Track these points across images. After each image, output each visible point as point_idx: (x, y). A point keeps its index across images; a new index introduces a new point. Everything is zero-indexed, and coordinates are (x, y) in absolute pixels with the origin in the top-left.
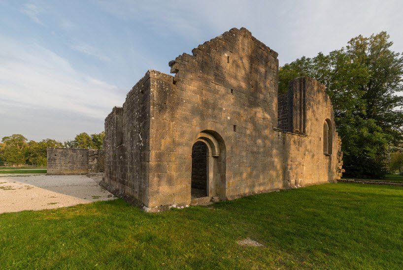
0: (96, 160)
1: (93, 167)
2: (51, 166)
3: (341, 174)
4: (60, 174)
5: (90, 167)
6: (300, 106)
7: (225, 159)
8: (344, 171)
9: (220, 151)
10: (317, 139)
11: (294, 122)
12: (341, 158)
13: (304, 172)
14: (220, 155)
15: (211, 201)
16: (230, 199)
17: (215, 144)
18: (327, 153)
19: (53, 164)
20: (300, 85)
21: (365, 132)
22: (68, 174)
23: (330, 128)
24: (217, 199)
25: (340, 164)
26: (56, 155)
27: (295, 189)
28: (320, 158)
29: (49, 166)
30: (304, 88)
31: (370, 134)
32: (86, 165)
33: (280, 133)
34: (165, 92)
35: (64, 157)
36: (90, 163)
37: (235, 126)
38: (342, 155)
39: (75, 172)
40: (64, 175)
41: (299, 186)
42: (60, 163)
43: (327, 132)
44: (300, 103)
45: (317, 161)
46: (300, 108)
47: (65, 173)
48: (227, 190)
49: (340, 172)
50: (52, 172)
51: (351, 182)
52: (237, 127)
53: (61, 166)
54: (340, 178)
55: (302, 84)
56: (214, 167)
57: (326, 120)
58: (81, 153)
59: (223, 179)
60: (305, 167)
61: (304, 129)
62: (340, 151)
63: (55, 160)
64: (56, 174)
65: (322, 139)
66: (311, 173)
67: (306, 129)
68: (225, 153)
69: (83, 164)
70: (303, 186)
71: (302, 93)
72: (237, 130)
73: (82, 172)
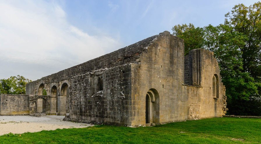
0: (34, 104)
1: (33, 109)
2: (4, 109)
3: (225, 112)
4: (10, 115)
5: (31, 109)
6: (197, 67)
7: (159, 103)
8: (228, 109)
9: (156, 98)
10: (208, 88)
11: (193, 78)
12: (225, 101)
13: (200, 110)
14: (155, 100)
15: (151, 125)
16: (162, 124)
17: (153, 95)
18: (216, 97)
19: (5, 107)
20: (197, 54)
21: (242, 82)
22: (16, 115)
23: (217, 80)
24: (154, 124)
25: (225, 105)
26: (7, 100)
27: (195, 120)
28: (211, 101)
29: (3, 109)
30: (199, 56)
31: (245, 83)
32: (27, 108)
33: (186, 87)
34: (136, 73)
35: (12, 102)
36: (31, 106)
37: (163, 85)
38: (226, 98)
39: (20, 113)
40: (13, 115)
41: (197, 118)
42: (10, 107)
43: (216, 82)
44: (197, 65)
45: (209, 103)
46: (197, 69)
47: (13, 114)
48: (160, 119)
49: (225, 110)
50: (5, 114)
51: (232, 117)
52: (164, 85)
53: (11, 109)
54: (225, 115)
55: (198, 54)
56: (152, 107)
57: (214, 75)
58: (24, 98)
59: (158, 113)
60: (200, 107)
61: (200, 82)
62: (225, 95)
63: (6, 104)
64: (7, 115)
65: (212, 89)
66: (204, 111)
67: (201, 83)
68: (159, 100)
69: (25, 107)
70: (200, 119)
71: (198, 60)
72: (164, 87)
73: (24, 113)
